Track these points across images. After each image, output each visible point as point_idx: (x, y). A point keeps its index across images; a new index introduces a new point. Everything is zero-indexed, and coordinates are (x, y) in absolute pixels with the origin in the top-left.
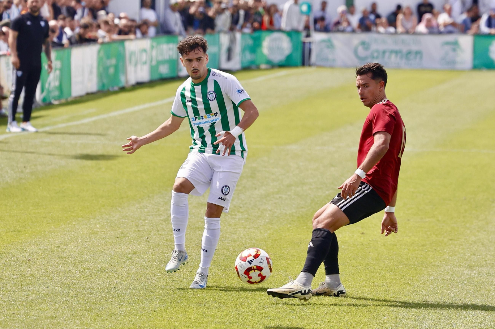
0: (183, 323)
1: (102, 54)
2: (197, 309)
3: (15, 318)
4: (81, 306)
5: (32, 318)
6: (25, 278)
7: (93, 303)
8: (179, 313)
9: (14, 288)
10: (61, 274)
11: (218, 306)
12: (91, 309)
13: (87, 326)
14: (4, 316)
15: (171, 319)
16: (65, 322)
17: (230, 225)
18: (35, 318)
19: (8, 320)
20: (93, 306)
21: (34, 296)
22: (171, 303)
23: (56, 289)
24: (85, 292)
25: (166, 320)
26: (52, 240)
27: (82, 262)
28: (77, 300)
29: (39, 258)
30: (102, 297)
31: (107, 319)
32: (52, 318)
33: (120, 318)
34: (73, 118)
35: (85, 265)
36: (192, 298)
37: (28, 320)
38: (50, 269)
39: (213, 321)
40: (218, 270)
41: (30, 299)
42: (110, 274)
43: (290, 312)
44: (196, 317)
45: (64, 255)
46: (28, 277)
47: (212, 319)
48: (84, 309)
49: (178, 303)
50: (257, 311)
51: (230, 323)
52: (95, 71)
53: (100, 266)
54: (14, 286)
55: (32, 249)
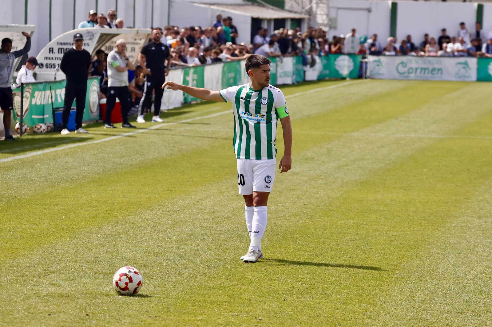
0: (284, 255)
1: (226, 69)
2: (293, 246)
3: (170, 250)
4: (214, 243)
5: (182, 250)
6: (176, 222)
7: (222, 241)
8: (281, 248)
9: (169, 229)
10: (200, 221)
11: (307, 244)
12: (221, 245)
13: (218, 256)
14: (163, 249)
15: (275, 252)
16: (204, 254)
17: (314, 188)
18: (184, 250)
19: (166, 252)
20: (222, 243)
21: (182, 235)
22: (275, 241)
23: (197, 231)
24: (217, 233)
25: (272, 253)
26: (193, 197)
27: (214, 212)
28: (212, 239)
29: (185, 209)
30: (228, 236)
31: (232, 252)
32: (195, 250)
33: (241, 251)
34: (207, 113)
35: (217, 215)
36: (289, 238)
37: (179, 252)
38: (193, 217)
39: (304, 254)
40: (307, 219)
41: (180, 237)
42: (234, 221)
43: (357, 248)
44: (293, 251)
45: (202, 207)
46: (178, 222)
47: (303, 253)
48: (216, 244)
49: (280, 241)
50: (334, 248)
51: (316, 255)
52: (220, 81)
53: (226, 215)
54: (169, 228)
55: (181, 203)
